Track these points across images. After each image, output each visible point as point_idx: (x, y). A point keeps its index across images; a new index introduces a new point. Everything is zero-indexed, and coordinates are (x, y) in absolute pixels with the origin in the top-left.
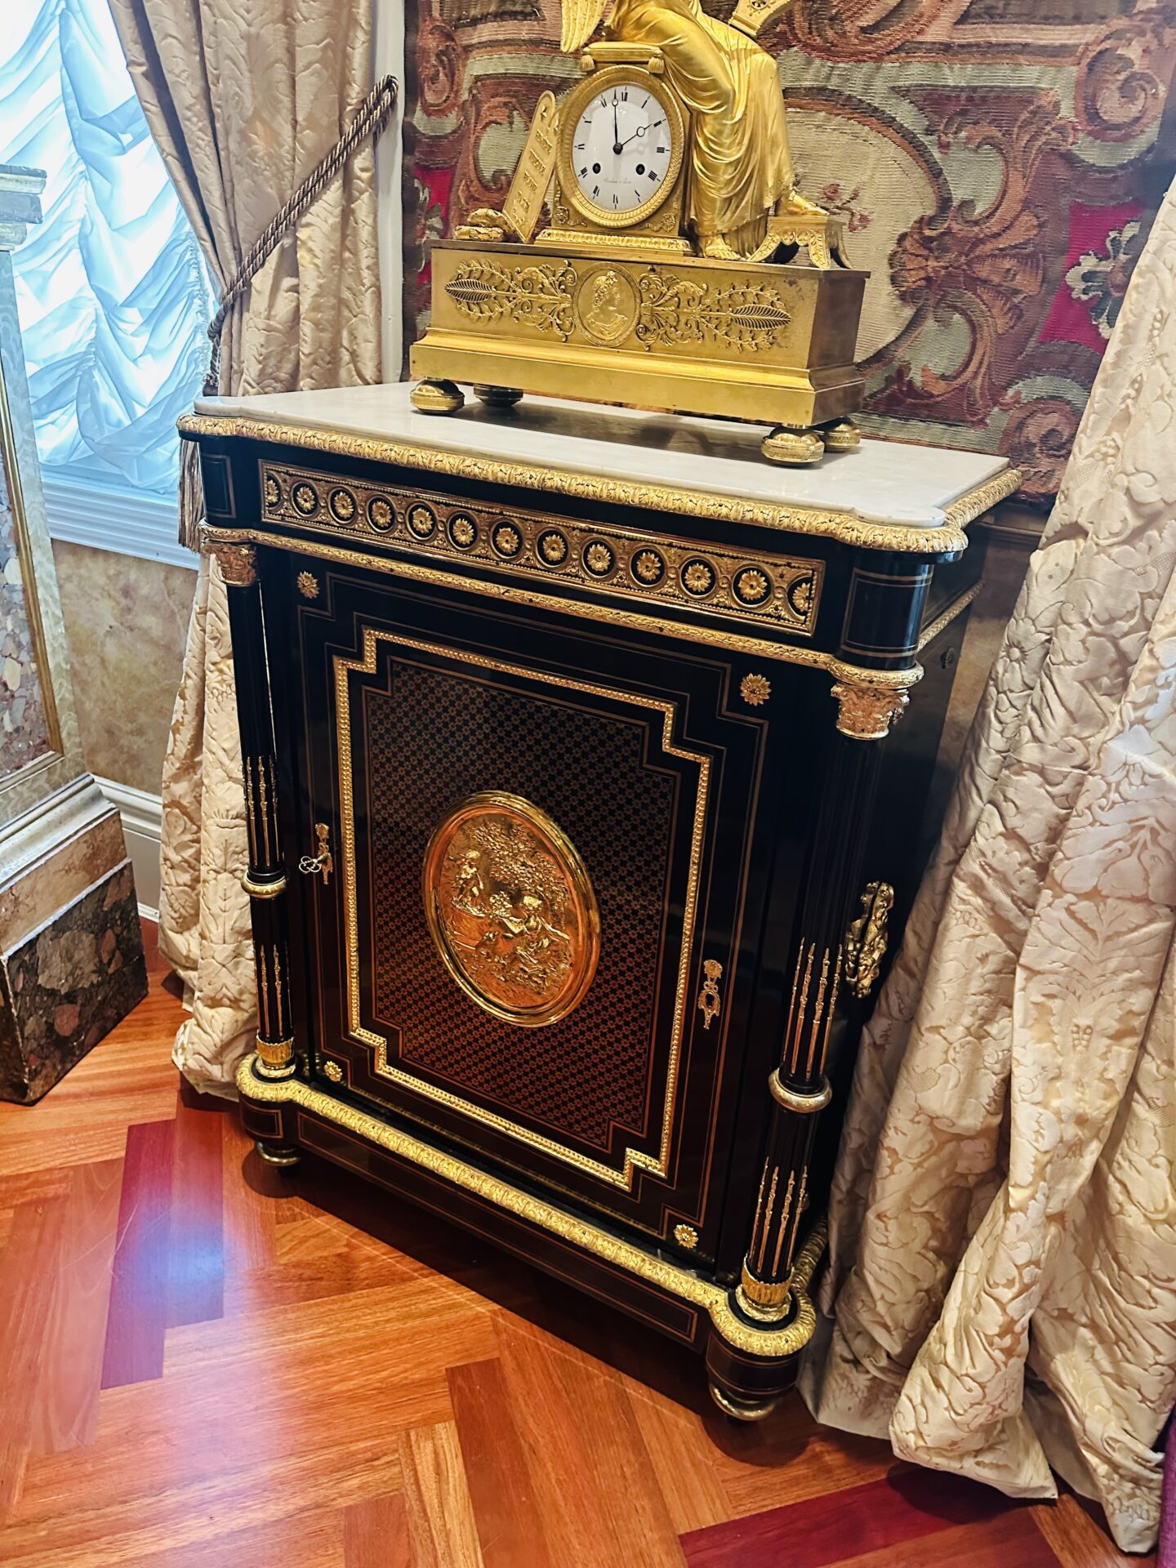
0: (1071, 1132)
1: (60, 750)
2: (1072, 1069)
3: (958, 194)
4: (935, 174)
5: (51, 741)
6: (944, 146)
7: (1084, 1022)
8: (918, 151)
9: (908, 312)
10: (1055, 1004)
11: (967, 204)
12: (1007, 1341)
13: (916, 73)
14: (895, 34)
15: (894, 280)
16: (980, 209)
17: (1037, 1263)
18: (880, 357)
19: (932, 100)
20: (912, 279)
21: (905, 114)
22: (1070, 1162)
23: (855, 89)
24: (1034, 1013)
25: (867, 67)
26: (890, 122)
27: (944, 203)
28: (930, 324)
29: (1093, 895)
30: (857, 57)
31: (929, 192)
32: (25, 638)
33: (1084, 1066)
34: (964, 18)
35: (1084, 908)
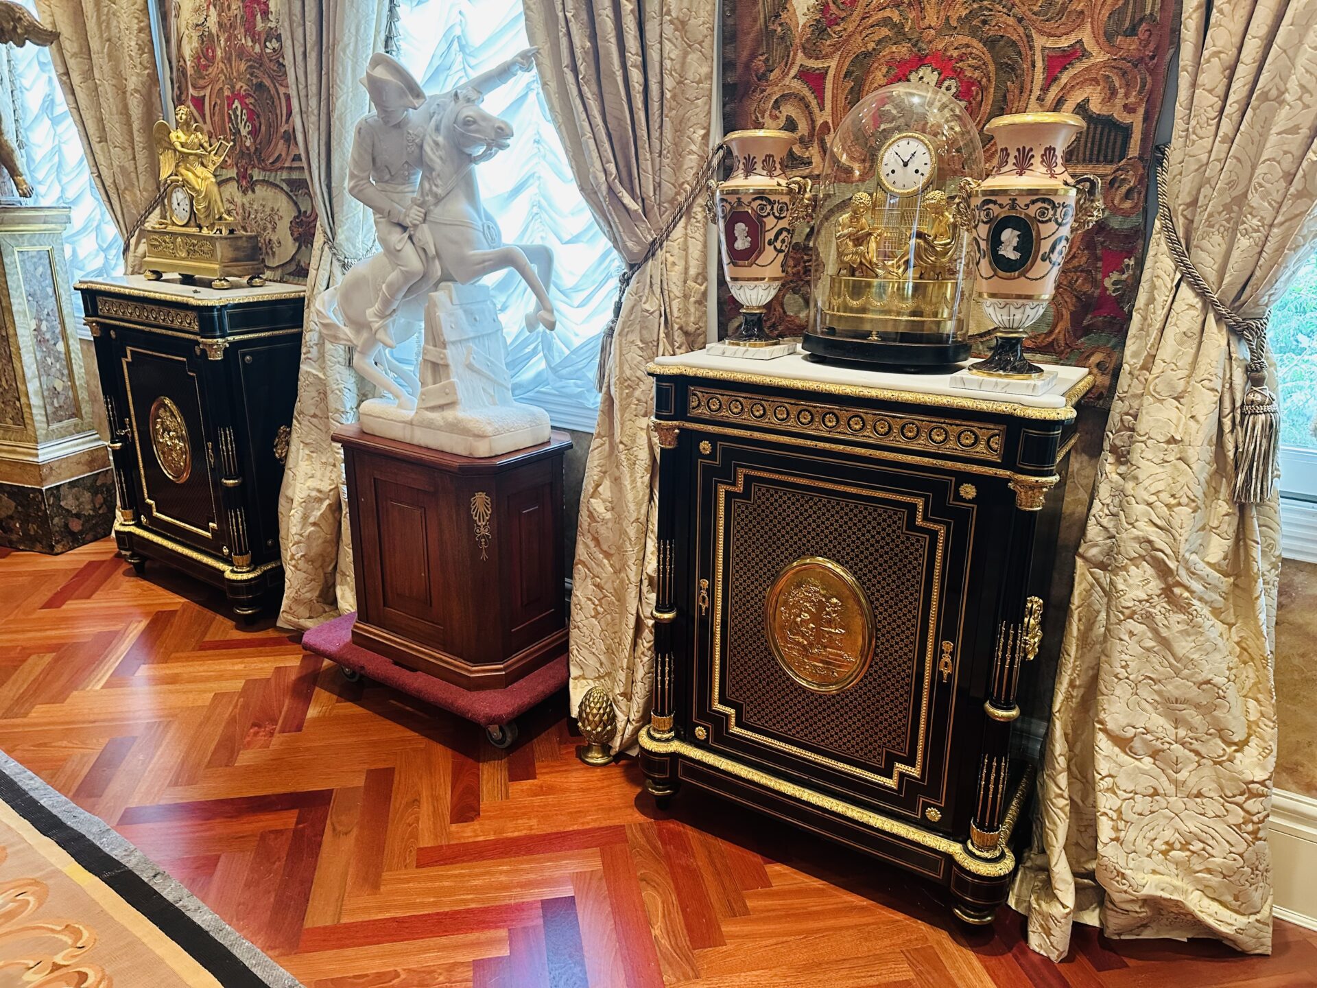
0: (314, 494)
1: (81, 418)
2: (318, 474)
3: (303, 210)
4: (296, 204)
5: (77, 413)
6: (296, 196)
7: (324, 460)
8: (290, 197)
9: (297, 244)
10: (314, 455)
11: (305, 212)
12: (293, 562)
13: (285, 175)
14: (278, 165)
15: (292, 235)
16: (309, 213)
17: (301, 535)
18: (293, 258)
19: (290, 182)
20: (296, 234)
21: (285, 186)
22: (317, 505)
23: (272, 180)
24: (306, 457)
25: (273, 174)
26: (282, 189)
27: (299, 211)
28: (303, 248)
29: (314, 416)
30: (270, 170)
31: (295, 208)
32: (66, 372)
33: (323, 475)
34: (293, 160)
35: (314, 420)
